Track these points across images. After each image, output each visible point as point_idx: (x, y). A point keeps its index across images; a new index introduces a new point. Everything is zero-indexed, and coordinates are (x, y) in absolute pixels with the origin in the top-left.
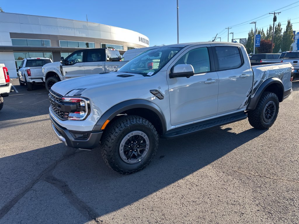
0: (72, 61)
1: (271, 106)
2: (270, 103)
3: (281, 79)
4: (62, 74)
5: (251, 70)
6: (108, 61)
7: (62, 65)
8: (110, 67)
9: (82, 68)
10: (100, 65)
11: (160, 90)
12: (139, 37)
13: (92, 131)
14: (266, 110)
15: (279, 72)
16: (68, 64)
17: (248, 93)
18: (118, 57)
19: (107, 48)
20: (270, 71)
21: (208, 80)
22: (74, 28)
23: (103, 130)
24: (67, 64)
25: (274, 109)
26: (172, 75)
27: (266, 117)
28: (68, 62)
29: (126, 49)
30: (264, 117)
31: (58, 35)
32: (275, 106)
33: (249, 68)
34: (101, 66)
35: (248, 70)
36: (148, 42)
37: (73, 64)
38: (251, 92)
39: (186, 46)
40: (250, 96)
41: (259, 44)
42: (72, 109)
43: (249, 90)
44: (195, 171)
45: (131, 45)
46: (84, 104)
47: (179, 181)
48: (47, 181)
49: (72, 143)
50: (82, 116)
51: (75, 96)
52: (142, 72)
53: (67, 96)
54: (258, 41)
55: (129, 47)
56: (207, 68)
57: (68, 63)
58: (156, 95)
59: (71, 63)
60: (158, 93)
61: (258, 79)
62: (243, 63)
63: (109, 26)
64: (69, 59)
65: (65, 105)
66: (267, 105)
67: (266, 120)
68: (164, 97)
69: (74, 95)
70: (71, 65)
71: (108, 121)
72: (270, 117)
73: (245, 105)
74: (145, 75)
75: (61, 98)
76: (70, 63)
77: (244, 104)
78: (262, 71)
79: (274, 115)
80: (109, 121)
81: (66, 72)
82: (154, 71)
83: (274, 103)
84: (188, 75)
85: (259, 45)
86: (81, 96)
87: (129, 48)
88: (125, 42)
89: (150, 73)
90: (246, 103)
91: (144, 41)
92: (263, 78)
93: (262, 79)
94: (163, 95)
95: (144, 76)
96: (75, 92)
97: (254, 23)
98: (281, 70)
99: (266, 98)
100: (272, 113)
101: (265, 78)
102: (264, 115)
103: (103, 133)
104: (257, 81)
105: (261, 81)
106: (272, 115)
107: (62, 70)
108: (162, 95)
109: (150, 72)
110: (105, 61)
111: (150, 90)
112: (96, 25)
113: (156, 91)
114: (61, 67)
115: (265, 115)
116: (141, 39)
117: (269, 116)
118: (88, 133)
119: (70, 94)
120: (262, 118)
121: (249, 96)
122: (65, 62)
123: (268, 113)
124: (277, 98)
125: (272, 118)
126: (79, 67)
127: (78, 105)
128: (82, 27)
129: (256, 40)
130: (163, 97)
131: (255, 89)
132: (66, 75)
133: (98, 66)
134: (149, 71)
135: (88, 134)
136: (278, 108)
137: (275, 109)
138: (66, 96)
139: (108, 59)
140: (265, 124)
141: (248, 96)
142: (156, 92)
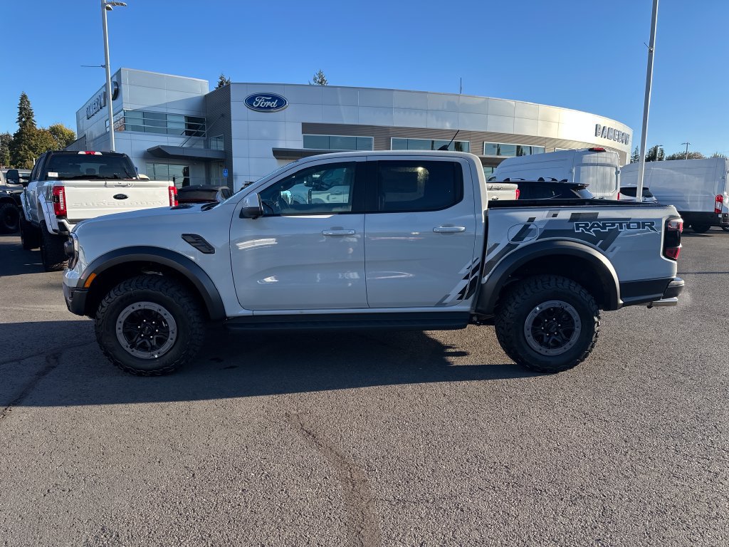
2: (550, 306)
3: (604, 248)
5: (480, 216)
12: (597, 125)
13: (77, 287)
14: (536, 321)
15: (592, 226)
17: (464, 271)
21: (335, 229)
22: (427, 111)
23: (88, 289)
25: (573, 325)
30: (530, 338)
31: (392, 125)
32: (576, 318)
38: (478, 267)
40: (477, 279)
43: (470, 263)
58: (193, 244)
60: (199, 241)
61: (501, 240)
62: (457, 199)
66: (538, 308)
73: (460, 298)
77: (455, 293)
83: (570, 309)
90: (462, 292)
92: (519, 237)
93: (513, 240)
94: (212, 246)
100: (568, 332)
101: (526, 239)
102: (528, 332)
104: (497, 244)
105: (510, 246)
106: (565, 341)
108: (209, 247)
111: (183, 235)
112: (479, 100)
113: (196, 237)
115: (534, 333)
120: (522, 340)
121: (471, 279)
123: (547, 331)
124: (587, 298)
128: (445, 107)
130: (213, 250)
131: (493, 261)
140: (537, 359)
141: (467, 277)
142: (194, 240)
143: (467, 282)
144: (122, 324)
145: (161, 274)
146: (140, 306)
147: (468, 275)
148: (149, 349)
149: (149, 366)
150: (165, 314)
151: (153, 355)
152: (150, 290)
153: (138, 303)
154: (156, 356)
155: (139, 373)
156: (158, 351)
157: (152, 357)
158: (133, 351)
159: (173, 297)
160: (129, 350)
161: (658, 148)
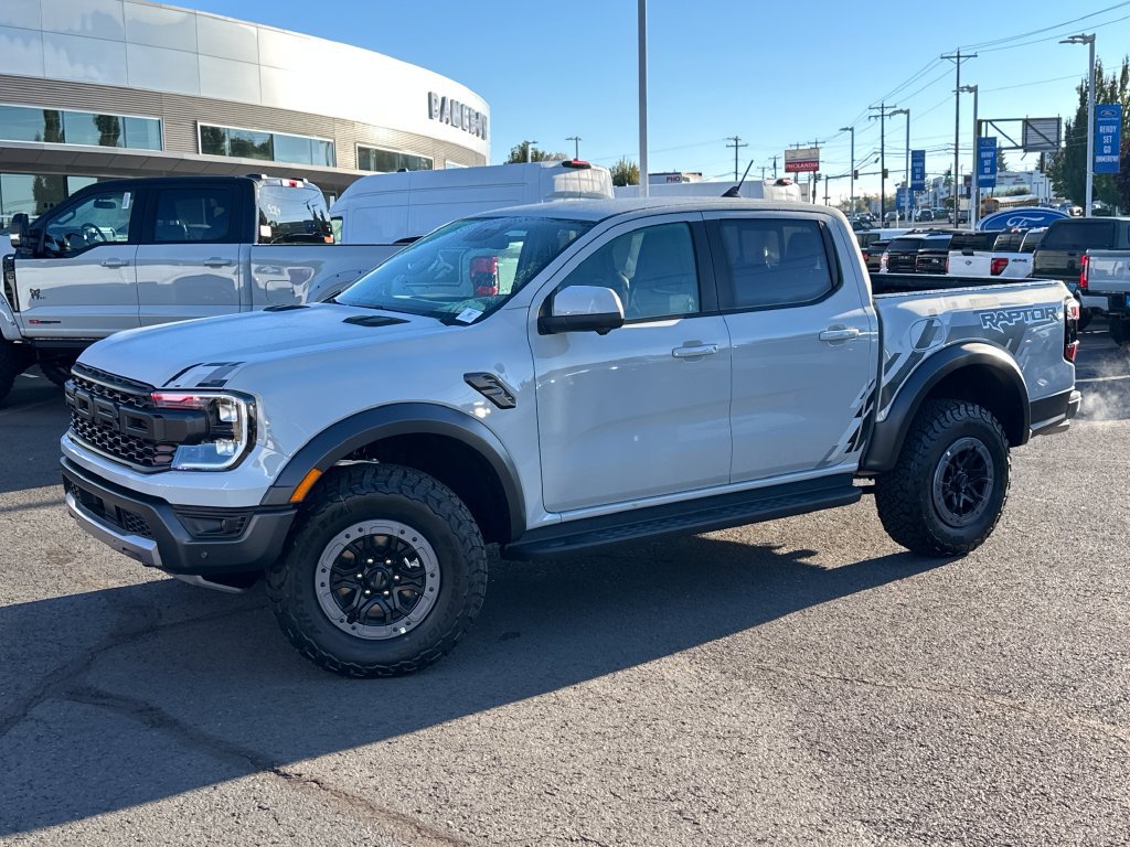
0: (68, 237)
1: (966, 459)
2: (964, 448)
3: (1013, 351)
4: (11, 300)
5: (871, 310)
6: (263, 240)
7: (15, 256)
8: (265, 272)
9: (126, 276)
10: (225, 258)
11: (504, 378)
12: (430, 94)
13: (261, 505)
14: (948, 473)
15: (999, 320)
16: (47, 249)
17: (857, 403)
18: (315, 215)
19: (264, 176)
20: (957, 316)
21: (688, 345)
22: (41, 34)
23: (296, 505)
24: (40, 249)
25: (985, 473)
26: (549, 324)
27: (949, 503)
28: (48, 239)
29: (347, 164)
30: (941, 503)
32: (989, 462)
33: (863, 303)
34: (229, 264)
35: (859, 312)
36: (484, 124)
37: (76, 252)
38: (872, 398)
39: (607, 218)
40: (872, 415)
41: (1116, 159)
42: (190, 430)
43: (865, 388)
44: (621, 669)
45: (382, 139)
46: (234, 414)
47: (559, 693)
48: (75, 700)
49: (182, 553)
50: (225, 458)
51: (202, 387)
52: (440, 309)
53: (171, 385)
54: (1106, 140)
55: (367, 150)
56: (688, 302)
57: (47, 245)
58: (486, 392)
59: (62, 245)
60: (493, 385)
61: (902, 347)
62: (835, 283)
63: (251, 28)
64: (54, 226)
65: (167, 418)
66: (949, 453)
67: (947, 514)
68: (517, 400)
69: (199, 385)
70: (62, 254)
71: (314, 475)
72: (968, 507)
73: (849, 450)
74: (450, 319)
75: (147, 394)
76: (56, 247)
77: (843, 443)
78: (919, 317)
79: (986, 498)
80: (320, 473)
81: (35, 294)
82: (484, 308)
83: (982, 449)
84: (604, 324)
85: (1112, 164)
86: (225, 387)
87: (365, 156)
88: (343, 122)
89: (468, 313)
90: (852, 440)
91: (457, 115)
92: (923, 342)
93: (918, 347)
94: (512, 392)
95: (447, 324)
96: (202, 373)
97: (1085, 43)
98: (1009, 314)
99: (940, 423)
100: (980, 487)
101: (934, 343)
102: (937, 494)
103: (297, 514)
104: (896, 356)
105: (915, 356)
106: (978, 500)
107: (11, 282)
108: (507, 394)
109: (468, 310)
110: (252, 241)
111: (465, 375)
112: (174, 15)
113: (488, 377)
114: (9, 266)
115: (945, 493)
116: (439, 108)
117: (965, 500)
118: (244, 513)
119: (182, 382)
120: (931, 507)
121: (865, 415)
122: (32, 240)
123: (956, 487)
124: (998, 429)
125: (980, 508)
126: (110, 266)
127: (212, 418)
128: (89, 27)
129: (1098, 137)
130: (513, 400)
131: (892, 385)
132: (32, 306)
133: (212, 266)
134: (466, 307)
135: (243, 519)
136: (1002, 469)
137: (990, 471)
138: (166, 387)
139: (266, 231)
140: (948, 535)
141: (859, 415)
142: (486, 383)
143: (859, 422)
144: (328, 572)
145: (375, 461)
146: (360, 530)
147: (861, 410)
148: (388, 618)
149: (389, 654)
150: (415, 540)
151: (395, 630)
152: (378, 494)
153: (356, 527)
154: (403, 631)
155: (371, 672)
156: (406, 619)
157: (395, 634)
158: (354, 628)
159: (426, 502)
160: (345, 627)
161: (530, 147)
